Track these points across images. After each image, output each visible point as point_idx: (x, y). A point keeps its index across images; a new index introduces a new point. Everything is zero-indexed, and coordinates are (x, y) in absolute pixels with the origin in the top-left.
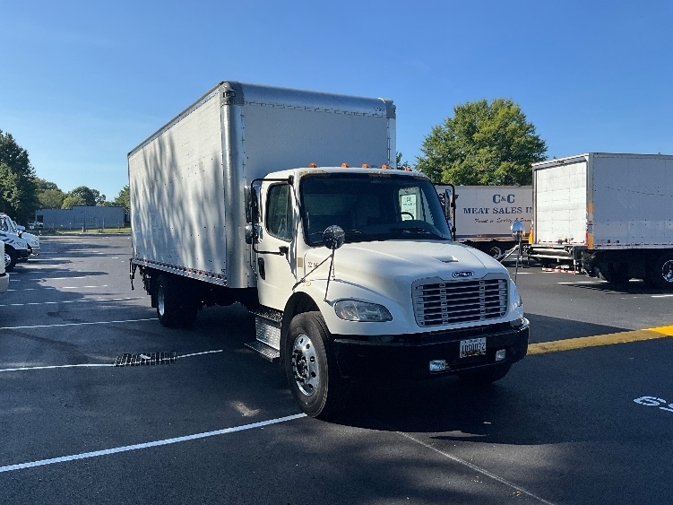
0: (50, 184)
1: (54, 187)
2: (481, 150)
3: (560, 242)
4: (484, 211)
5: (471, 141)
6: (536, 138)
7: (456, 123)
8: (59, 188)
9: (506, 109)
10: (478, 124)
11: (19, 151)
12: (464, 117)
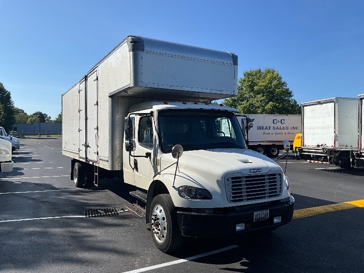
0: (20, 110)
1: (23, 111)
2: (258, 96)
3: (318, 146)
4: (268, 128)
5: (253, 90)
6: (288, 90)
7: (244, 80)
8: (25, 112)
9: (271, 74)
10: (256, 81)
11: (6, 92)
12: (248, 78)
